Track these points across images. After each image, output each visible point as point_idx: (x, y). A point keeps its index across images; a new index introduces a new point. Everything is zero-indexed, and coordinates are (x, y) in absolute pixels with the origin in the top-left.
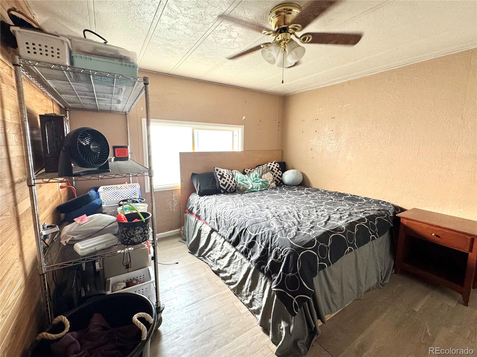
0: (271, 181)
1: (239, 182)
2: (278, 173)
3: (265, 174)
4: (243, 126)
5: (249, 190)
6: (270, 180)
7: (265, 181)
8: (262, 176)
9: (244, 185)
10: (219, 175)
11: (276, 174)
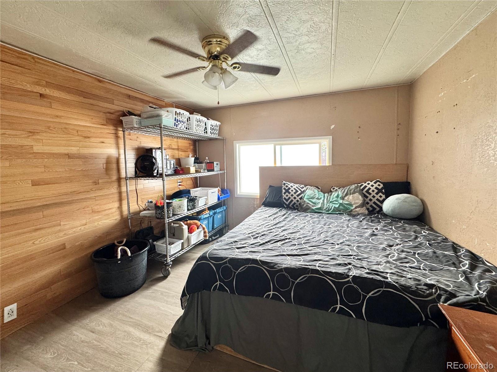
0: (357, 205)
1: (305, 199)
2: (377, 197)
3: (350, 194)
4: (331, 137)
5: (313, 209)
6: (355, 204)
7: (347, 204)
8: (345, 197)
9: (309, 203)
10: (285, 189)
11: (374, 197)
